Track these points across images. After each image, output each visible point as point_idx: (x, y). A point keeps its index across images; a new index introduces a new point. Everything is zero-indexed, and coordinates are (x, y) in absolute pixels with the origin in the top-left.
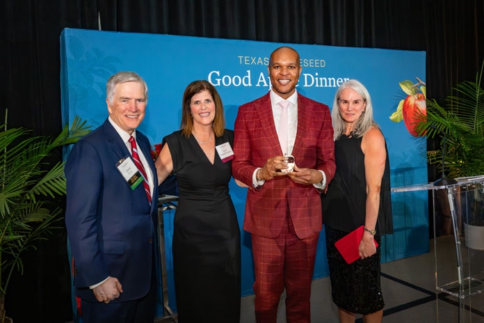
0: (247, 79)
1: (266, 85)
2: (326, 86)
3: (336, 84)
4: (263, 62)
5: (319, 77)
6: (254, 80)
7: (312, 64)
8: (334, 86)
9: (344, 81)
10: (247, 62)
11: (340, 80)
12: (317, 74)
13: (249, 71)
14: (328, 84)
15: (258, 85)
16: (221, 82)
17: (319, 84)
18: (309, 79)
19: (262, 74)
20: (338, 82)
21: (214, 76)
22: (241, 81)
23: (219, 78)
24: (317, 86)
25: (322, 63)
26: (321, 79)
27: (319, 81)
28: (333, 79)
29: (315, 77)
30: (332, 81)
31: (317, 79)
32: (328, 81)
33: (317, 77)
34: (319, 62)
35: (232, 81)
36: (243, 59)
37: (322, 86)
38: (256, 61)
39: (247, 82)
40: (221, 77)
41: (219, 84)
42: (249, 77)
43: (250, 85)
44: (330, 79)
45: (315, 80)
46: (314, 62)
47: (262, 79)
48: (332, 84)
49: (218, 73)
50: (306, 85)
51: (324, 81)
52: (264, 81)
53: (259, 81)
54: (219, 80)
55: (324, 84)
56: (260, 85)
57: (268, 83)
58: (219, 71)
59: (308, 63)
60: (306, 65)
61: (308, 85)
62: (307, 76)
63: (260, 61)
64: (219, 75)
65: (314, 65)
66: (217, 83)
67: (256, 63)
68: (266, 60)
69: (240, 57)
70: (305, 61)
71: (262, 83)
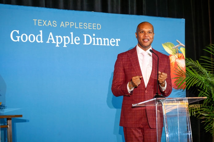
1: (54, 42)
2: (101, 44)
3: (110, 44)
4: (52, 24)
5: (96, 37)
6: (45, 38)
7: (90, 27)
8: (108, 45)
9: (116, 41)
10: (40, 24)
11: (113, 40)
12: (94, 35)
13: (41, 31)
14: (103, 43)
15: (48, 42)
16: (20, 38)
17: (96, 43)
18: (88, 38)
19: (51, 34)
20: (111, 42)
21: (15, 35)
22: (36, 39)
24: (94, 44)
25: (98, 26)
26: (97, 39)
27: (96, 40)
28: (107, 39)
29: (92, 37)
30: (106, 41)
31: (94, 39)
32: (103, 41)
33: (94, 37)
34: (96, 25)
35: (28, 38)
36: (37, 22)
37: (98, 44)
38: (47, 23)
39: (39, 39)
40: (20, 35)
41: (18, 40)
42: (41, 35)
43: (42, 41)
44: (104, 39)
45: (93, 40)
46: (92, 25)
47: (51, 37)
48: (106, 43)
49: (18, 32)
50: (85, 43)
51: (99, 40)
52: (53, 39)
53: (49, 39)
54: (18, 37)
55: (100, 43)
56: (49, 42)
57: (55, 41)
58: (18, 31)
59: (88, 26)
60: (86, 27)
61: (87, 43)
62: (86, 36)
63: (50, 23)
64: (18, 34)
65: (92, 27)
66: (17, 40)
67: (47, 25)
68: (54, 22)
69: (35, 20)
70: (85, 24)
71: (51, 41)
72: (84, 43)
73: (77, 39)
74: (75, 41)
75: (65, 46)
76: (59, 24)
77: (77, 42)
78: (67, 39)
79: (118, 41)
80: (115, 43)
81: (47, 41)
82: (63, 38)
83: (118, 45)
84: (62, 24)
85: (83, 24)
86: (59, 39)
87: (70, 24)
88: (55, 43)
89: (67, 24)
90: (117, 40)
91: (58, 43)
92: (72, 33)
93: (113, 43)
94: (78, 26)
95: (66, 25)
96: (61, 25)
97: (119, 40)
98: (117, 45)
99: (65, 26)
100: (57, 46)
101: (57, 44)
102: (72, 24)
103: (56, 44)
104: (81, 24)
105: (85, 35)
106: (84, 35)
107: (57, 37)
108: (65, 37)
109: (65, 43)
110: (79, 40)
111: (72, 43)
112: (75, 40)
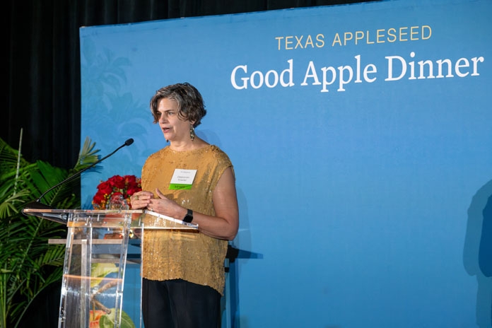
0: (287, 75)
1: (317, 82)
2: (431, 76)
3: (453, 72)
4: (315, 41)
5: (416, 60)
6: (299, 76)
7: (403, 37)
8: (450, 75)
9: (471, 63)
10: (289, 46)
11: (463, 63)
12: (413, 55)
13: (291, 62)
14: (436, 73)
15: (304, 84)
16: (249, 81)
17: (417, 74)
18: (397, 65)
19: (311, 64)
20: (457, 66)
21: (240, 74)
22: (279, 79)
23: (245, 76)
24: (413, 77)
25: (424, 32)
26: (421, 63)
27: (417, 67)
28: (448, 61)
29: (408, 60)
30: (445, 66)
31: (412, 64)
32: (436, 66)
33: (412, 59)
34: (419, 30)
35: (264, 79)
36: (283, 42)
37: (422, 77)
38: (303, 42)
39: (286, 80)
40: (249, 75)
41: (245, 86)
42: (290, 71)
43: (291, 84)
44: (440, 62)
45: (409, 67)
46: (408, 31)
47: (311, 73)
48: (445, 72)
49: (245, 68)
50: (390, 78)
51: (426, 67)
52: (315, 75)
53: (307, 76)
54: (245, 80)
55: (426, 73)
56: (307, 84)
57: (321, 80)
58: (246, 66)
59: (396, 35)
60: (392, 38)
61: (393, 77)
62: (393, 59)
63: (309, 41)
64: (246, 72)
65: (408, 37)
66: (243, 85)
67: (304, 45)
68: (320, 38)
69: (279, 38)
70: (392, 32)
71: (311, 80)
72: (388, 77)
73: (370, 69)
74: (365, 74)
75: (341, 89)
76: (329, 39)
77: (370, 76)
78: (346, 73)
79: (479, 62)
80: (470, 69)
81: (303, 82)
82: (338, 72)
83: (478, 72)
84: (337, 40)
85: (385, 33)
86: (329, 74)
87: (354, 36)
88: (320, 83)
89: (348, 36)
90: (475, 60)
91: (325, 83)
92: (358, 57)
93: (462, 70)
94: (373, 38)
95: (345, 39)
96: (335, 41)
97: (482, 59)
98: (475, 73)
99: (342, 41)
100: (324, 90)
101: (324, 87)
102: (359, 36)
103: (321, 87)
104: (380, 33)
105: (390, 59)
106: (386, 57)
107: (324, 70)
108: (341, 69)
109: (342, 82)
110: (375, 70)
111: (358, 80)
112: (366, 72)
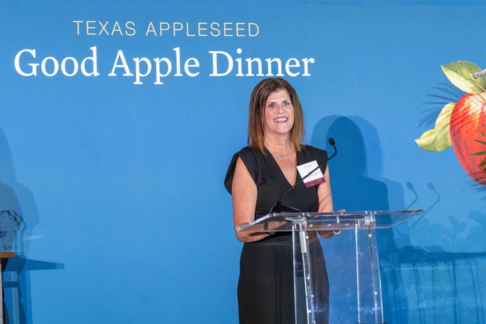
0: (89, 63)
1: (128, 73)
2: (260, 74)
3: (284, 71)
4: (123, 29)
5: (244, 56)
6: (105, 65)
7: (228, 32)
8: (280, 74)
9: (302, 64)
10: (91, 31)
11: (293, 62)
12: (239, 51)
13: (94, 49)
14: (265, 71)
15: (113, 74)
16: (39, 69)
17: (245, 70)
19: (120, 53)
20: (288, 66)
21: (26, 60)
22: (79, 67)
23: (34, 61)
24: (240, 74)
25: (251, 29)
26: (249, 61)
27: (245, 64)
28: (278, 60)
29: (235, 56)
30: (275, 65)
31: (239, 60)
32: (265, 64)
33: (238, 56)
34: (245, 27)
35: (60, 66)
36: (83, 26)
37: (250, 74)
38: (109, 28)
39: (90, 69)
40: (38, 60)
41: (34, 73)
42: (94, 59)
43: (96, 74)
44: (269, 61)
45: (236, 64)
46: (233, 26)
47: (120, 62)
48: (275, 71)
49: (33, 52)
50: (215, 73)
51: (255, 64)
52: (125, 66)
53: (116, 66)
54: (34, 66)
55: (255, 71)
56: (115, 75)
57: (133, 70)
58: (34, 50)
59: (221, 29)
60: (216, 33)
61: (218, 73)
62: (218, 54)
63: (117, 28)
64: (35, 57)
65: (234, 32)
66: (31, 71)
67: (110, 31)
68: (130, 25)
69: (78, 22)
70: (215, 26)
71: (120, 71)
72: (212, 73)
73: (192, 62)
74: (187, 68)
75: (158, 82)
76: (142, 27)
77: (192, 70)
78: (164, 65)
79: (310, 63)
80: (301, 69)
81: (110, 72)
82: (154, 64)
83: (309, 73)
84: (151, 29)
85: (208, 26)
86: (143, 67)
87: (172, 26)
88: (132, 75)
89: (165, 26)
90: (305, 61)
91: (138, 75)
92: (177, 50)
93: (293, 70)
94: (194, 30)
95: (161, 30)
96: (149, 31)
97: (312, 60)
98: (306, 74)
99: (158, 32)
100: (138, 82)
101: (138, 79)
102: (177, 27)
103: (134, 79)
104: (202, 26)
105: (215, 54)
106: (210, 52)
107: (137, 60)
108: (157, 60)
109: (159, 75)
110: (197, 64)
111: (178, 74)
112: (186, 66)
